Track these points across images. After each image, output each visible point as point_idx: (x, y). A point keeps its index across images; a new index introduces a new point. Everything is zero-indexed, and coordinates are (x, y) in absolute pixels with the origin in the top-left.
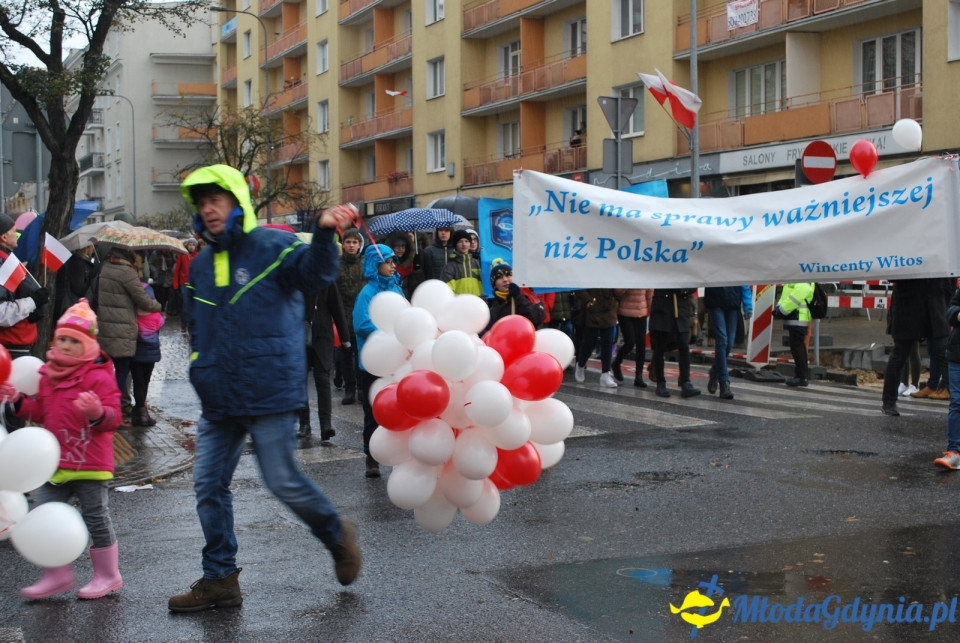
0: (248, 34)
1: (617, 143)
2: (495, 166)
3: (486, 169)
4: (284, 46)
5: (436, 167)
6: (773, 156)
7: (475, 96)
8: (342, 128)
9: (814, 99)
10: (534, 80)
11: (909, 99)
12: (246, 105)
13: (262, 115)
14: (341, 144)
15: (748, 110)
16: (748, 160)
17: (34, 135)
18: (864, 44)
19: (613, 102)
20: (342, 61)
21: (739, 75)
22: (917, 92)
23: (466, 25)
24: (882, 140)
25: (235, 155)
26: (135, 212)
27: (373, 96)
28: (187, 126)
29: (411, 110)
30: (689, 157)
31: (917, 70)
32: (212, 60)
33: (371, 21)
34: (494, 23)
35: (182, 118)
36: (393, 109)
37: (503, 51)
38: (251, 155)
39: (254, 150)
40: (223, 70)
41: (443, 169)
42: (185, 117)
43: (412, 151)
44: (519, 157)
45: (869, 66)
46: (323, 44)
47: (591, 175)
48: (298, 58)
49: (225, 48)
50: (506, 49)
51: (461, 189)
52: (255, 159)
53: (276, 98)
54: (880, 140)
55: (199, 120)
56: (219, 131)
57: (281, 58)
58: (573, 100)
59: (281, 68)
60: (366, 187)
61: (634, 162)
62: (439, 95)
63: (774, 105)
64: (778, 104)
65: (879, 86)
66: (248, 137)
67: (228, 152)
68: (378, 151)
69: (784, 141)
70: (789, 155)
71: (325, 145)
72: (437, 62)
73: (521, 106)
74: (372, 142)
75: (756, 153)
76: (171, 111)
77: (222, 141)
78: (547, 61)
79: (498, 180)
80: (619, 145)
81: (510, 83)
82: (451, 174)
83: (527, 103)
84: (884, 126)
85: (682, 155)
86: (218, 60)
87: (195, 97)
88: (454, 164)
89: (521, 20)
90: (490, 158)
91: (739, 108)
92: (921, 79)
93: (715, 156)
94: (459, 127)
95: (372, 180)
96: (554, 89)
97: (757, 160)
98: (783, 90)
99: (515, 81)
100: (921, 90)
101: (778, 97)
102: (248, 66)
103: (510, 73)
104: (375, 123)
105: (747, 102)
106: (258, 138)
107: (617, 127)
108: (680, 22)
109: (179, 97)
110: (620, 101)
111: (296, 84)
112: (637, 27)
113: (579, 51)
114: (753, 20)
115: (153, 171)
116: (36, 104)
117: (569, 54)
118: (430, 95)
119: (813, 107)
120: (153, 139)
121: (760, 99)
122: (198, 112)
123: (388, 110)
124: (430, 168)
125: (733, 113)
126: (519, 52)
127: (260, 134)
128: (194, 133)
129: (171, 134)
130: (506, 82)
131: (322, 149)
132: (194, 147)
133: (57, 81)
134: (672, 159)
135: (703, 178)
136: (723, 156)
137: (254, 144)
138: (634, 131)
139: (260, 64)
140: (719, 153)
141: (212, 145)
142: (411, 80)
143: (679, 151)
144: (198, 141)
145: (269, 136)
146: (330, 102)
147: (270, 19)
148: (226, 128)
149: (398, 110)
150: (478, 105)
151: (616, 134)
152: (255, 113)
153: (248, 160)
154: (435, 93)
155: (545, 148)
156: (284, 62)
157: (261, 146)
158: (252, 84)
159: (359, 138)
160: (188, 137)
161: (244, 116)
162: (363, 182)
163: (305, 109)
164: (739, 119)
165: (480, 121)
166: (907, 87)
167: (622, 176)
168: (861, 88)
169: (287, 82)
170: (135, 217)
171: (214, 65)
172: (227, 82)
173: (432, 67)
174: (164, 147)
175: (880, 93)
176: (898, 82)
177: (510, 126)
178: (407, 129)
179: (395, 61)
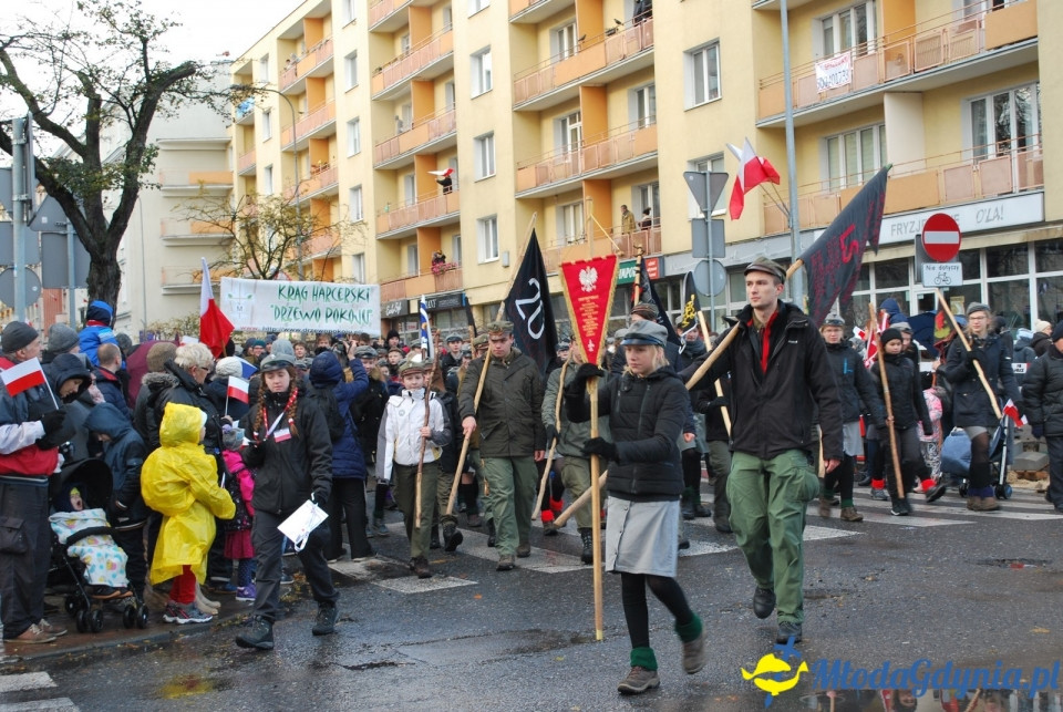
0: (267, 114)
1: (707, 224)
2: (556, 253)
4: (309, 127)
5: (488, 257)
7: (529, 177)
8: (378, 216)
9: (919, 167)
10: (598, 156)
11: (1026, 163)
12: (268, 194)
13: (291, 204)
14: (378, 235)
15: (843, 182)
17: (65, 235)
18: (974, 104)
19: (700, 177)
20: (376, 142)
21: (830, 141)
22: (1036, 155)
23: (517, 97)
24: (999, 210)
25: (262, 249)
26: (145, 318)
27: (413, 178)
28: (209, 219)
30: (789, 234)
31: (1035, 130)
32: (227, 144)
33: (408, 95)
34: (549, 92)
35: (202, 211)
36: (436, 193)
37: (560, 123)
38: (283, 249)
39: (284, 245)
40: (240, 156)
41: (496, 259)
42: (206, 210)
43: (459, 240)
44: (582, 242)
45: (979, 127)
46: (354, 122)
47: (666, 259)
48: (327, 139)
49: (241, 130)
50: (564, 122)
53: (305, 185)
54: (997, 210)
55: (221, 212)
56: (237, 225)
57: (306, 140)
58: (644, 176)
59: (307, 150)
60: (407, 281)
61: (728, 239)
62: (489, 175)
65: (992, 150)
67: (256, 247)
68: (421, 241)
70: (893, 230)
71: (363, 236)
72: (485, 139)
73: (584, 185)
74: (415, 230)
76: (190, 203)
77: (248, 235)
78: (613, 133)
80: (709, 225)
81: (569, 160)
82: (506, 264)
83: (590, 182)
84: (1000, 195)
85: (769, 234)
86: (234, 144)
88: (508, 253)
89: (580, 89)
90: (549, 245)
91: (831, 179)
92: (1040, 142)
93: (808, 234)
94: (513, 211)
95: (413, 274)
96: (621, 165)
99: (575, 157)
100: (1041, 152)
102: (268, 149)
103: (570, 148)
104: (417, 210)
105: (842, 173)
106: (291, 232)
107: (706, 206)
108: (762, 86)
109: (198, 187)
110: (708, 176)
111: (325, 168)
112: (714, 92)
113: (647, 121)
114: (845, 80)
115: (163, 272)
116: (73, 201)
117: (636, 125)
118: (479, 176)
119: (918, 175)
120: (162, 236)
121: (856, 168)
122: (220, 203)
123: (431, 195)
124: (482, 258)
125: (826, 186)
126: (578, 125)
127: (291, 226)
128: (215, 227)
129: (184, 230)
130: (566, 158)
131: (361, 240)
133: (97, 175)
134: (760, 239)
136: (817, 233)
137: (283, 238)
139: (281, 147)
140: (813, 230)
142: (456, 159)
143: (767, 229)
144: (221, 236)
146: (363, 187)
147: (293, 97)
148: (253, 220)
150: (534, 185)
151: (706, 213)
152: (284, 203)
153: (278, 256)
154: (485, 174)
155: (612, 231)
156: (310, 144)
157: (293, 239)
158: (273, 170)
159: (398, 227)
160: (208, 232)
161: (273, 207)
162: (404, 276)
163: (336, 197)
164: (834, 191)
165: (537, 204)
166: (1024, 150)
167: (714, 261)
168: (972, 152)
169: (314, 166)
170: (145, 325)
171: (229, 150)
172: (245, 169)
173: (480, 144)
174: (176, 244)
175: (994, 157)
176: (1014, 144)
177: (572, 209)
178: (453, 215)
179: (438, 139)
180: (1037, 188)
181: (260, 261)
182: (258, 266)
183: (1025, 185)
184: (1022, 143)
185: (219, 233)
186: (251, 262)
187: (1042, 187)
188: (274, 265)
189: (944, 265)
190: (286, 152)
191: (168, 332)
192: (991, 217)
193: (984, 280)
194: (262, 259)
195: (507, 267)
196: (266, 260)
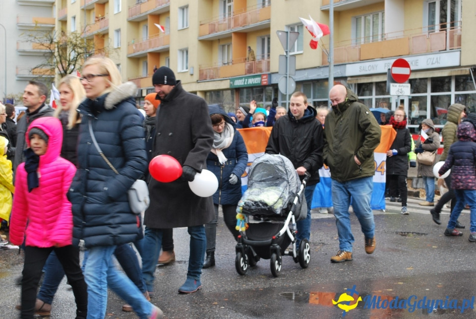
1: (287, 58)
2: (217, 69)
3: (212, 71)
5: (183, 69)
6: (376, 67)
7: (206, 29)
8: (129, 45)
9: (400, 35)
10: (240, 20)
11: (454, 36)
12: (73, 30)
13: (82, 36)
14: (128, 55)
15: (362, 40)
16: (362, 68)
18: (430, 4)
19: (285, 34)
20: (129, 7)
21: (357, 20)
22: (459, 32)
24: (438, 59)
25: (66, 60)
26: (6, 92)
27: (147, 27)
28: (38, 42)
29: (169, 36)
30: (328, 66)
31: (459, 19)
32: (53, 3)
35: (35, 38)
36: (158, 35)
37: (223, 3)
38: (75, 60)
39: (77, 57)
40: (59, 10)
41: (187, 70)
42: (37, 37)
43: (169, 60)
44: (231, 64)
45: (432, 16)
47: (273, 76)
48: (104, 4)
50: (225, 2)
51: (197, 82)
52: (77, 62)
53: (90, 27)
55: (45, 38)
56: (56, 45)
57: (93, 4)
58: (263, 32)
59: (93, 9)
60: (142, 80)
61: (297, 68)
62: (185, 27)
63: (378, 37)
64: (380, 37)
65: (437, 27)
66: (74, 49)
67: (62, 58)
68: (149, 59)
69: (382, 58)
70: (385, 66)
71: (118, 55)
72: (184, 8)
73: (233, 35)
74: (146, 53)
75: (367, 64)
76: (28, 33)
77: (58, 51)
78: (248, 9)
79: (219, 77)
80: (288, 59)
81: (227, 22)
82: (192, 73)
83: (236, 33)
84: (440, 51)
85: (324, 65)
86: (56, 4)
87: (42, 25)
88: (193, 68)
90: (214, 64)
91: (357, 38)
92: (461, 24)
93: (344, 66)
94: (197, 46)
95: (145, 76)
96: (252, 25)
97: (367, 69)
98: (383, 29)
99: (229, 20)
100: (461, 30)
101: (380, 33)
102: (74, 8)
103: (227, 15)
104: (148, 43)
105: (362, 35)
106: (80, 51)
107: (287, 49)
109: (34, 25)
110: (289, 33)
111: (102, 19)
113: (267, 4)
115: (17, 68)
117: (261, 5)
118: (180, 27)
119: (399, 39)
120: (17, 50)
121: (370, 33)
122: (45, 34)
123: (155, 36)
124: (180, 70)
125: (354, 42)
126: (232, 4)
127: (81, 48)
128: (42, 47)
129: (28, 47)
130: (224, 21)
131: (117, 57)
132: (42, 54)
134: (319, 67)
135: (336, 79)
136: (347, 66)
137: (77, 54)
138: (298, 51)
139: (81, 7)
140: (345, 64)
141: (52, 54)
142: (169, 18)
143: (323, 63)
145: (86, 49)
146: (121, 30)
148: (61, 44)
149: (161, 36)
150: (207, 33)
151: (287, 52)
152: (78, 35)
153: (74, 63)
154: (183, 26)
156: (95, 6)
157: (81, 55)
158: (76, 18)
159: (138, 51)
160: (38, 49)
161: (72, 37)
162: (140, 77)
163: (107, 34)
164: (358, 45)
165: (209, 43)
166: (453, 29)
167: (290, 77)
168: (427, 29)
169: (97, 18)
170: (5, 95)
171: (54, 7)
172: (62, 17)
173: (181, 11)
174: (24, 54)
175: (438, 32)
176: (448, 25)
177: (226, 47)
178: (166, 47)
179: (159, 7)
180: (458, 49)
181: (64, 65)
182: (63, 68)
183: (453, 47)
184: (452, 25)
185: (45, 50)
186: (60, 66)
187: (460, 48)
188: (72, 67)
189: (401, 84)
190: (83, 10)
191: (17, 99)
192: (434, 62)
193: (429, 94)
194: (65, 65)
195: (192, 75)
196: (67, 64)
